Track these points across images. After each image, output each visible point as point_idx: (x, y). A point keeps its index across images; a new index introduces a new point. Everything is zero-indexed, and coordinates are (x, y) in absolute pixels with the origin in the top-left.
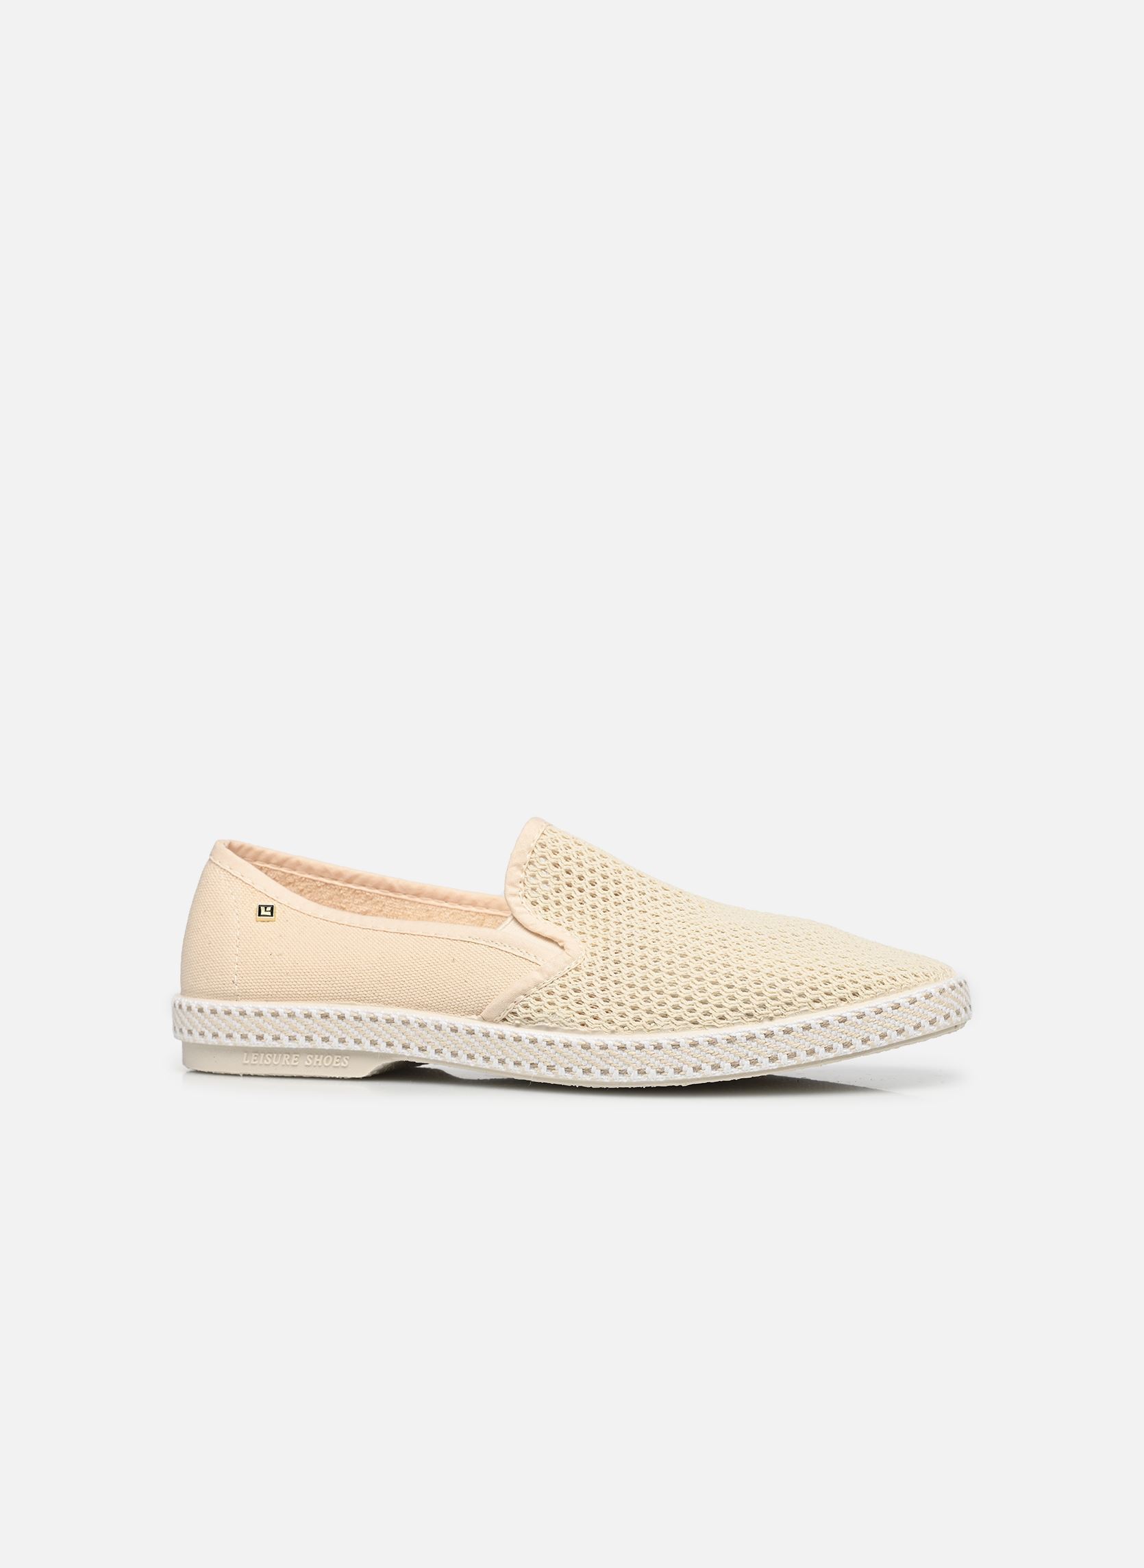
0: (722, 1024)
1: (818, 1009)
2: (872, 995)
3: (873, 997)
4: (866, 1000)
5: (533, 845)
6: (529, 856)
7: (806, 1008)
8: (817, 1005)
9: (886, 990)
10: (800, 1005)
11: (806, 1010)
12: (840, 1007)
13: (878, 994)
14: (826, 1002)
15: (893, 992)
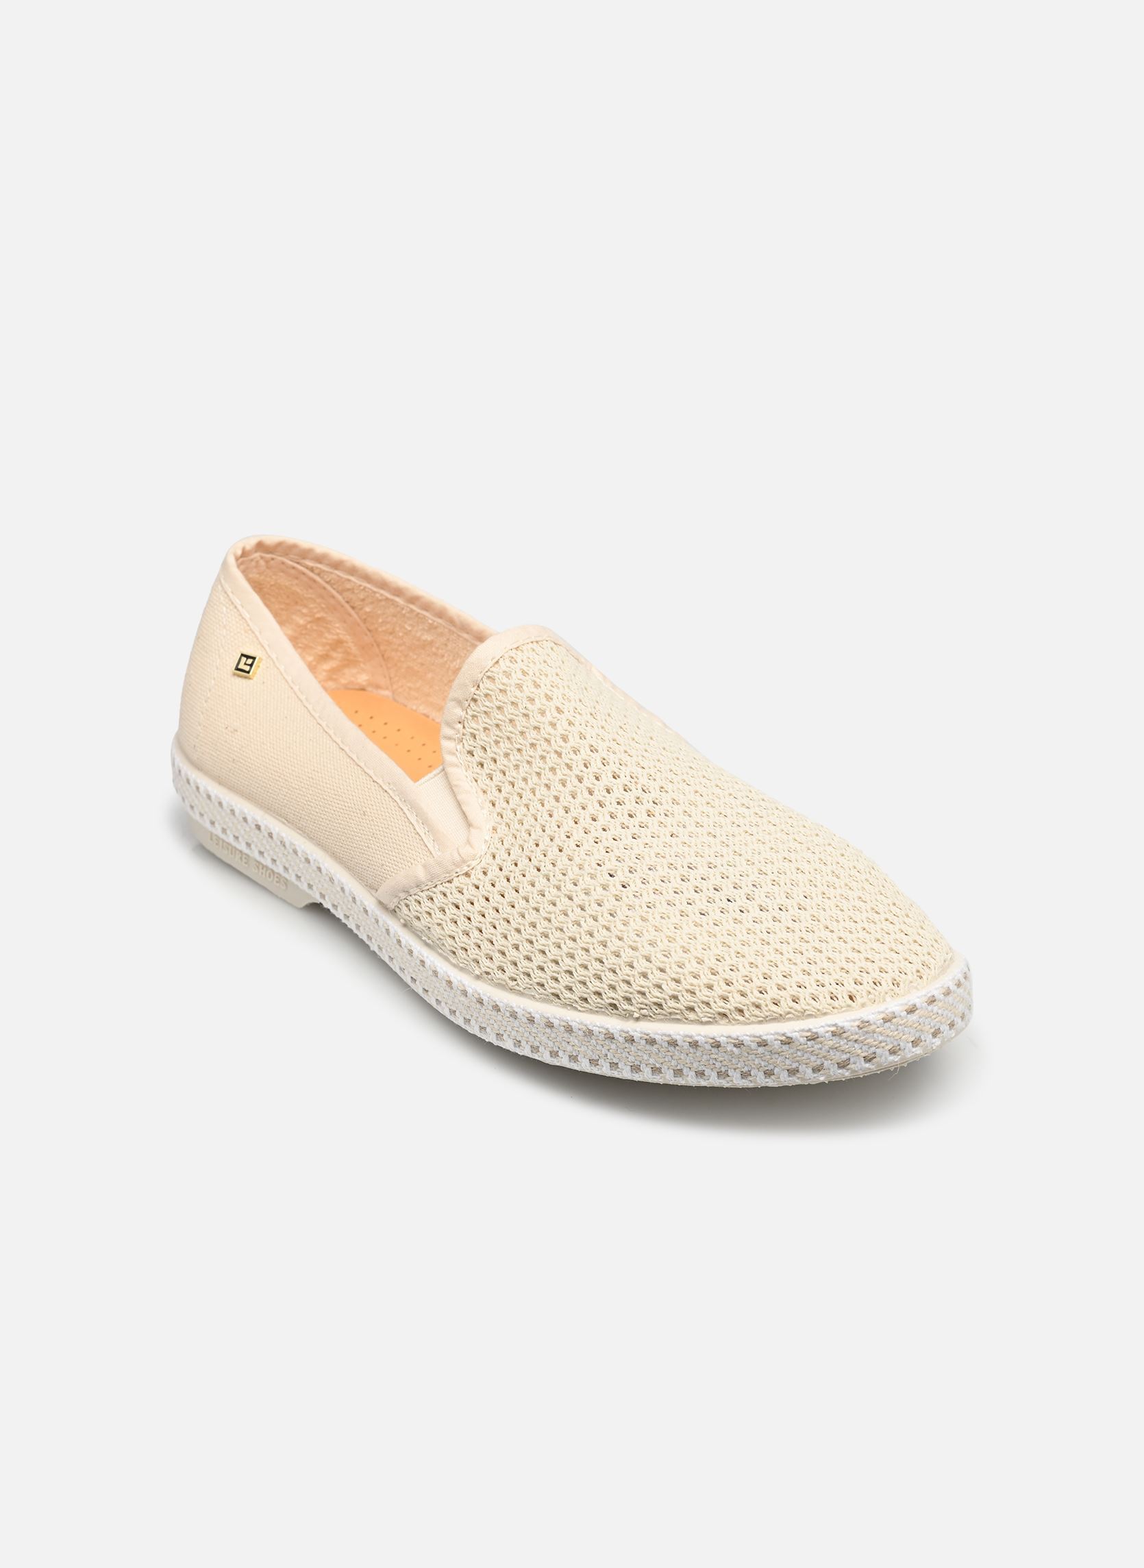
0: (584, 1007)
1: (692, 1021)
2: (761, 1019)
3: (762, 1021)
4: (753, 1023)
5: (480, 676)
6: (473, 690)
7: (678, 1017)
8: (692, 1016)
9: (781, 1015)
10: (671, 1010)
11: (678, 1019)
12: (719, 1024)
13: (769, 1018)
14: (701, 1015)
15: (790, 1019)
